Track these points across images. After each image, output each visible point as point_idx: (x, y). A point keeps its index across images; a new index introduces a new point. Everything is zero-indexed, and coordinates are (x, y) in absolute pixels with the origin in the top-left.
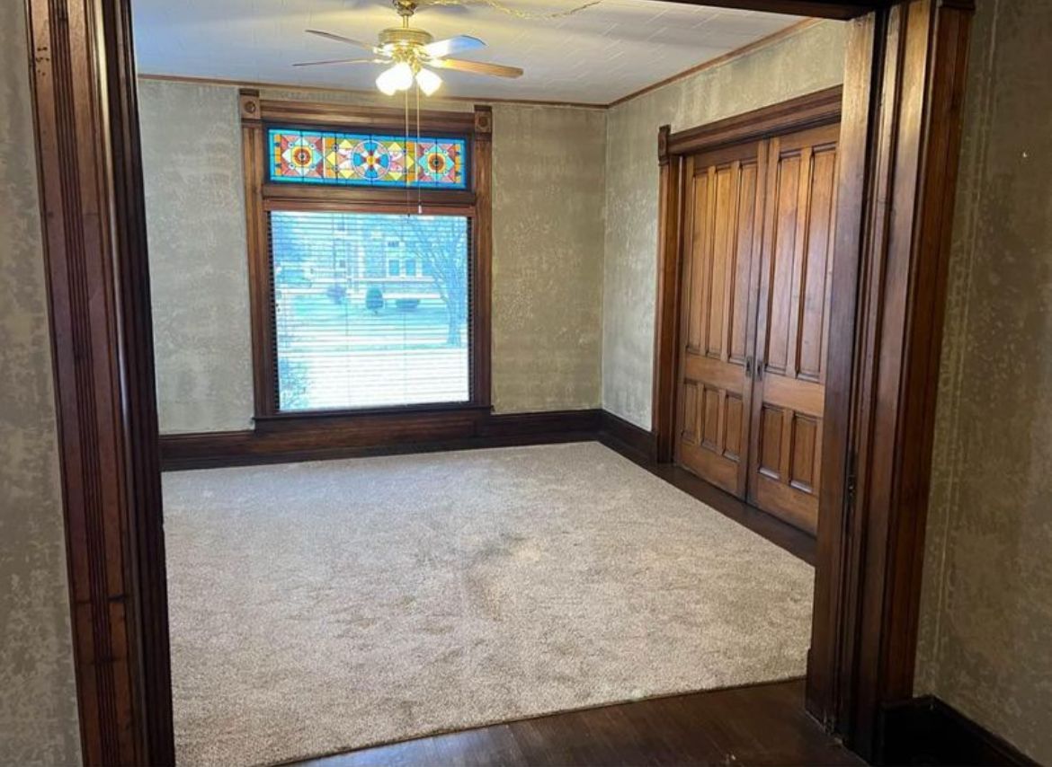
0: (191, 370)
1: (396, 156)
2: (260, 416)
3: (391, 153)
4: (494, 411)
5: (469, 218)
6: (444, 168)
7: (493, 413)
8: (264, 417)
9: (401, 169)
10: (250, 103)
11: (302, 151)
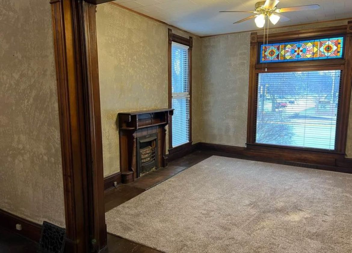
0: (229, 126)
1: (309, 48)
2: (248, 143)
3: (307, 47)
4: (347, 156)
5: (341, 71)
6: (332, 50)
7: (346, 157)
8: (250, 144)
9: (311, 53)
10: (254, 37)
11: (272, 51)
